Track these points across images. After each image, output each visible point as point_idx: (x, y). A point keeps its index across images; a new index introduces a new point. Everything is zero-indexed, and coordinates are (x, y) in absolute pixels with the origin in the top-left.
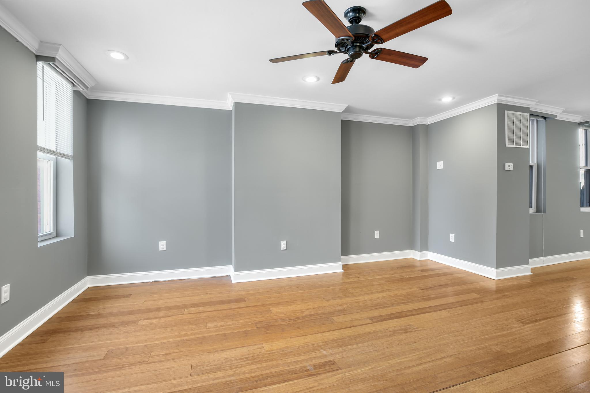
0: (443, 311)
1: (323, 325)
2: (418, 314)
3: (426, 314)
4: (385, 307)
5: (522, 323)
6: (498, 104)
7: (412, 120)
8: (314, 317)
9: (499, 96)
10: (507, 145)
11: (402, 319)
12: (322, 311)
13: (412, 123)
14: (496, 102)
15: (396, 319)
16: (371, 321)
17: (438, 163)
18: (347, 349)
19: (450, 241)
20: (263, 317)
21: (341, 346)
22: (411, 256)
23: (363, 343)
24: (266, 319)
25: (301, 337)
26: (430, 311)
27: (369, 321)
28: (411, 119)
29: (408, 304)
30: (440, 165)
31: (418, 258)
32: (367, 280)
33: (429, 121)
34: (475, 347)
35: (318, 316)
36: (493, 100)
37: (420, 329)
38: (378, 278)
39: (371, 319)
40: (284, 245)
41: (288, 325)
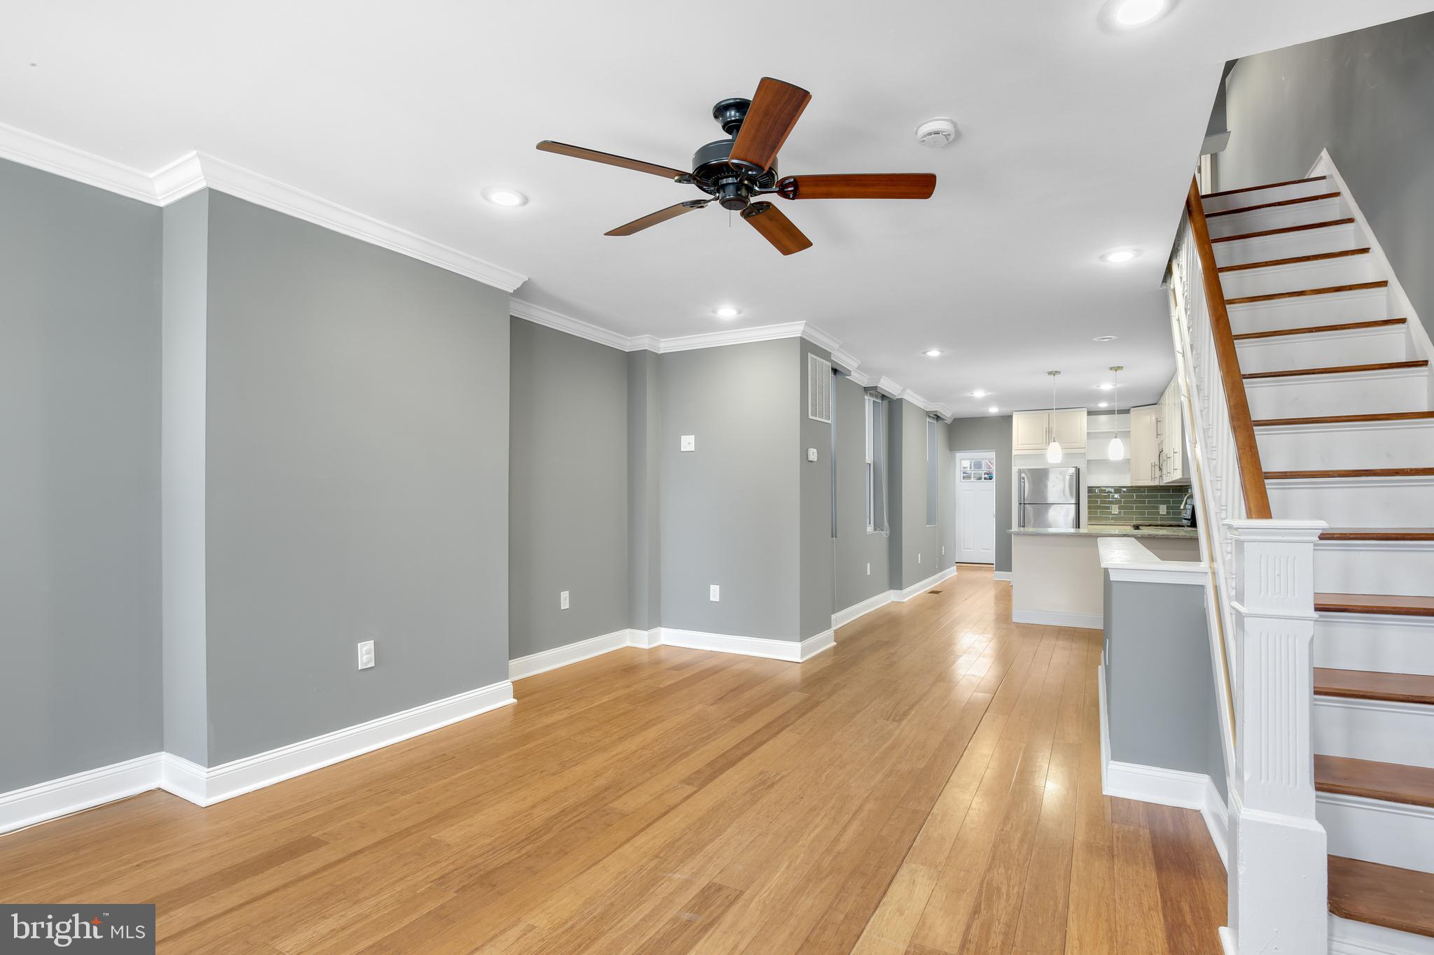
0: (784, 732)
1: (610, 828)
2: (754, 749)
3: (764, 747)
4: (687, 754)
5: (894, 720)
6: (801, 338)
7: (629, 338)
8: (569, 817)
9: (806, 324)
10: (810, 417)
11: (739, 765)
12: (570, 801)
13: (628, 344)
14: (800, 335)
15: (728, 769)
16: (690, 787)
17: (683, 438)
18: (709, 853)
19: (711, 600)
20: (437, 862)
21: (692, 853)
22: (628, 643)
23: (725, 830)
24: (453, 863)
25: (593, 868)
26: (765, 738)
27: (689, 789)
28: (629, 336)
29: (718, 738)
30: (688, 443)
31: (645, 645)
32: (590, 708)
33: (665, 346)
34: (879, 777)
35: (575, 814)
36: (795, 329)
37: (784, 773)
38: (608, 700)
39: (688, 781)
40: (366, 654)
41: (530, 856)
